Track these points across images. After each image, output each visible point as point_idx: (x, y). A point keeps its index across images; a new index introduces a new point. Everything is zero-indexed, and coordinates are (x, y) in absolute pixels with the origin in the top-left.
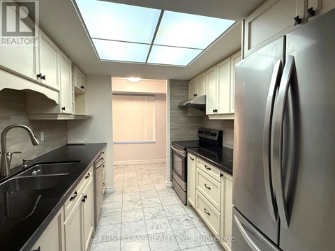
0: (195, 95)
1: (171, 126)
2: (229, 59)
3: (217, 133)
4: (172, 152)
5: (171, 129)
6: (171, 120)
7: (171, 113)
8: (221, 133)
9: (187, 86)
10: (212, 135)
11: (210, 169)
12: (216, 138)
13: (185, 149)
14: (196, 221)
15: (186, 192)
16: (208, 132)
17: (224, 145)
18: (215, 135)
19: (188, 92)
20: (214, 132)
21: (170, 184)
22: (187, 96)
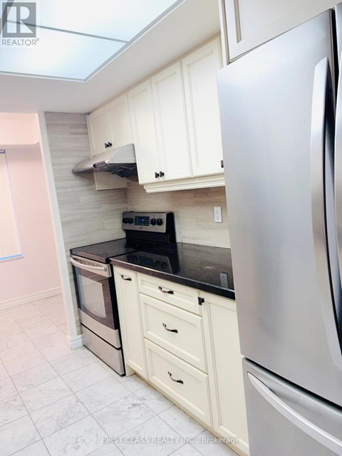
0: (109, 145)
1: (62, 216)
2: (177, 65)
3: (164, 217)
4: (75, 271)
5: (63, 224)
6: (61, 204)
7: (57, 188)
8: (171, 217)
9: (86, 126)
10: (154, 222)
11: (171, 292)
12: (162, 229)
13: (108, 261)
14: (153, 401)
15: (121, 349)
16: (143, 219)
17: (179, 240)
18: (160, 222)
19: (88, 140)
20: (157, 217)
21: (78, 340)
22: (88, 148)
